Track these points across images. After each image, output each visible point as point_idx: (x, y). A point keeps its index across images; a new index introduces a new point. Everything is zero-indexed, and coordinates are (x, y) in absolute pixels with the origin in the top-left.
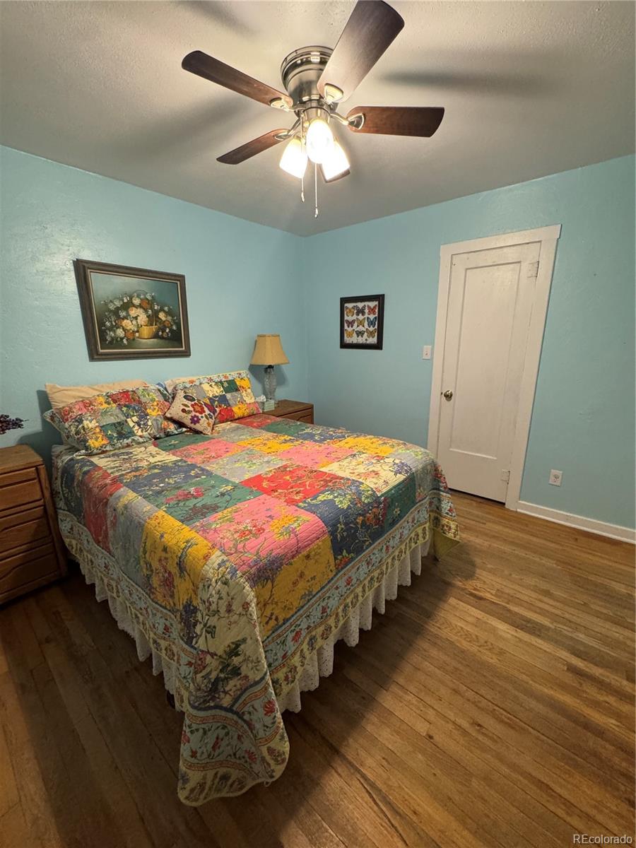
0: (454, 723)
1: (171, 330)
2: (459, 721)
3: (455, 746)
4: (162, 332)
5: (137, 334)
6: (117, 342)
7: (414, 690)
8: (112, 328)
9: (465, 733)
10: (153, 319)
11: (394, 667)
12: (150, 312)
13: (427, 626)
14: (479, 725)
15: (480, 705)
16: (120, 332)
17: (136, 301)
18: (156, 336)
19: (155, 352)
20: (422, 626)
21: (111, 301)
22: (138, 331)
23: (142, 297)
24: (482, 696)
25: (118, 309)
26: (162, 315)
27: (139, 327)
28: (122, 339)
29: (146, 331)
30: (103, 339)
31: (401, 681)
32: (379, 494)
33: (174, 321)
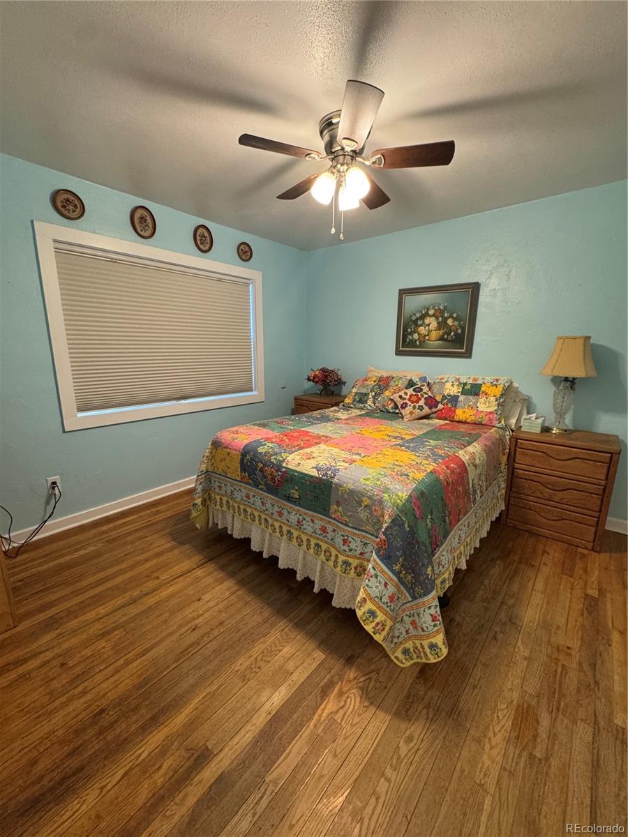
0: (202, 615)
1: (456, 334)
2: (201, 620)
3: (188, 612)
4: (448, 336)
5: (427, 337)
6: (412, 343)
7: (230, 599)
8: (411, 333)
9: (194, 619)
10: (442, 324)
11: (251, 591)
12: (440, 319)
13: (285, 620)
14: (194, 630)
15: (206, 636)
16: (416, 336)
17: (431, 312)
18: (441, 339)
19: (438, 352)
20: (287, 617)
21: (414, 314)
22: (428, 335)
23: (436, 308)
24: (211, 641)
25: (417, 319)
26: (450, 322)
27: (429, 331)
28: (416, 341)
29: (434, 335)
30: (404, 341)
31: (240, 592)
32: (284, 465)
33: (460, 326)
